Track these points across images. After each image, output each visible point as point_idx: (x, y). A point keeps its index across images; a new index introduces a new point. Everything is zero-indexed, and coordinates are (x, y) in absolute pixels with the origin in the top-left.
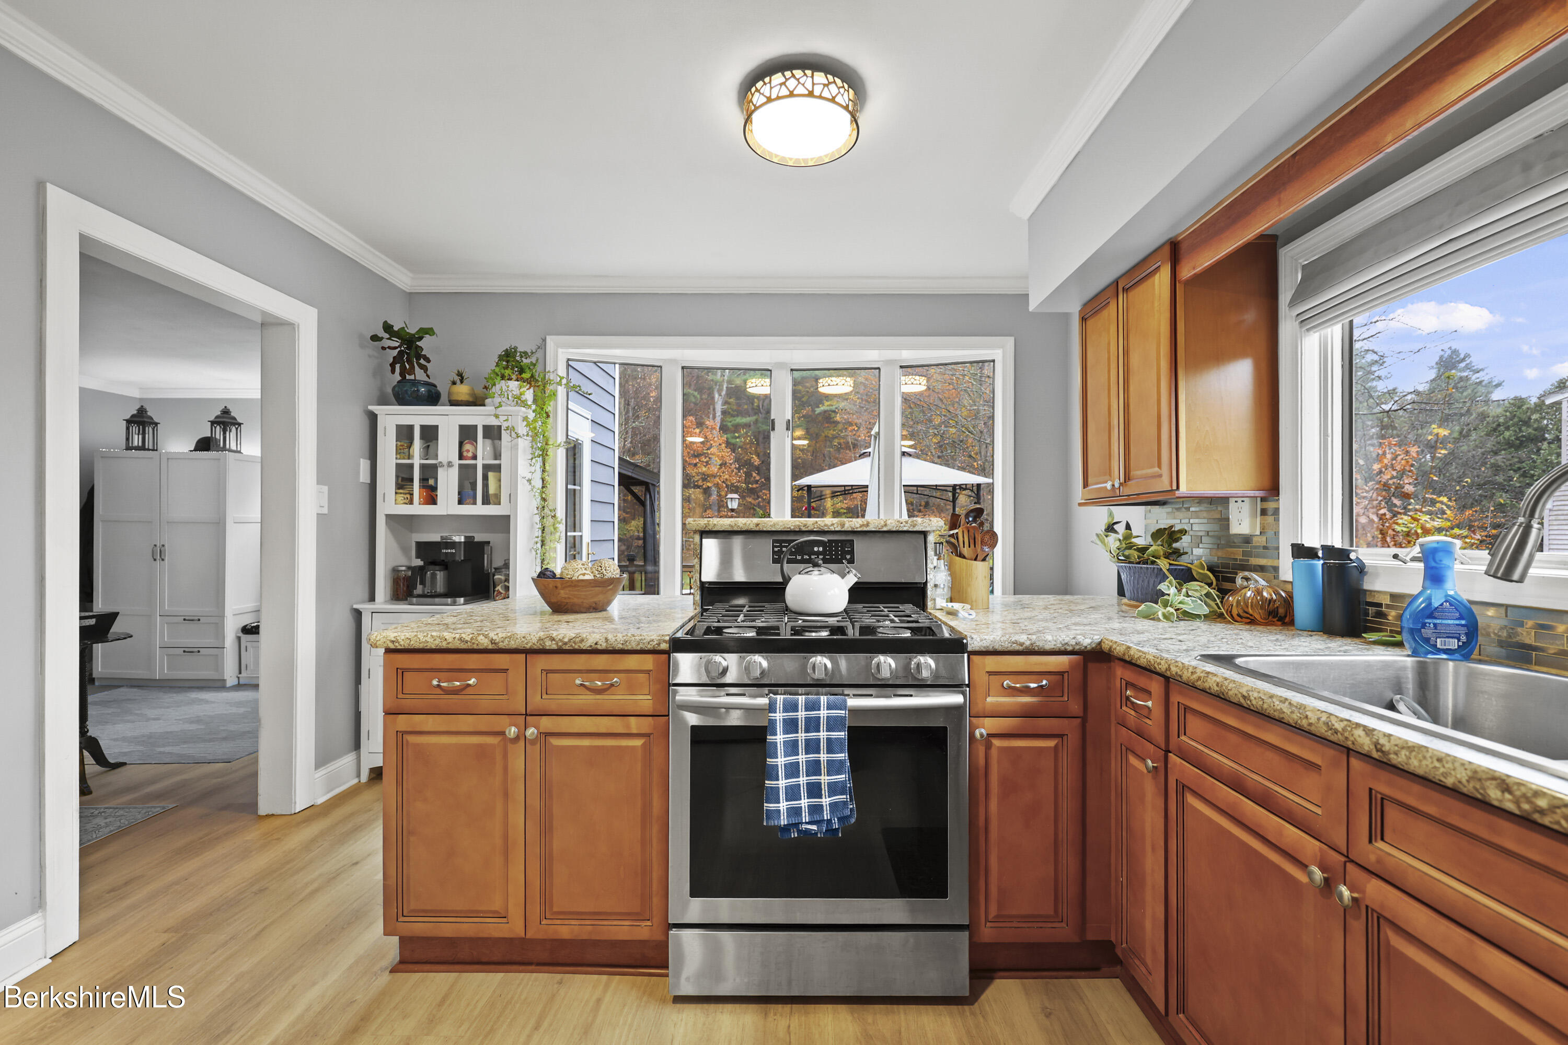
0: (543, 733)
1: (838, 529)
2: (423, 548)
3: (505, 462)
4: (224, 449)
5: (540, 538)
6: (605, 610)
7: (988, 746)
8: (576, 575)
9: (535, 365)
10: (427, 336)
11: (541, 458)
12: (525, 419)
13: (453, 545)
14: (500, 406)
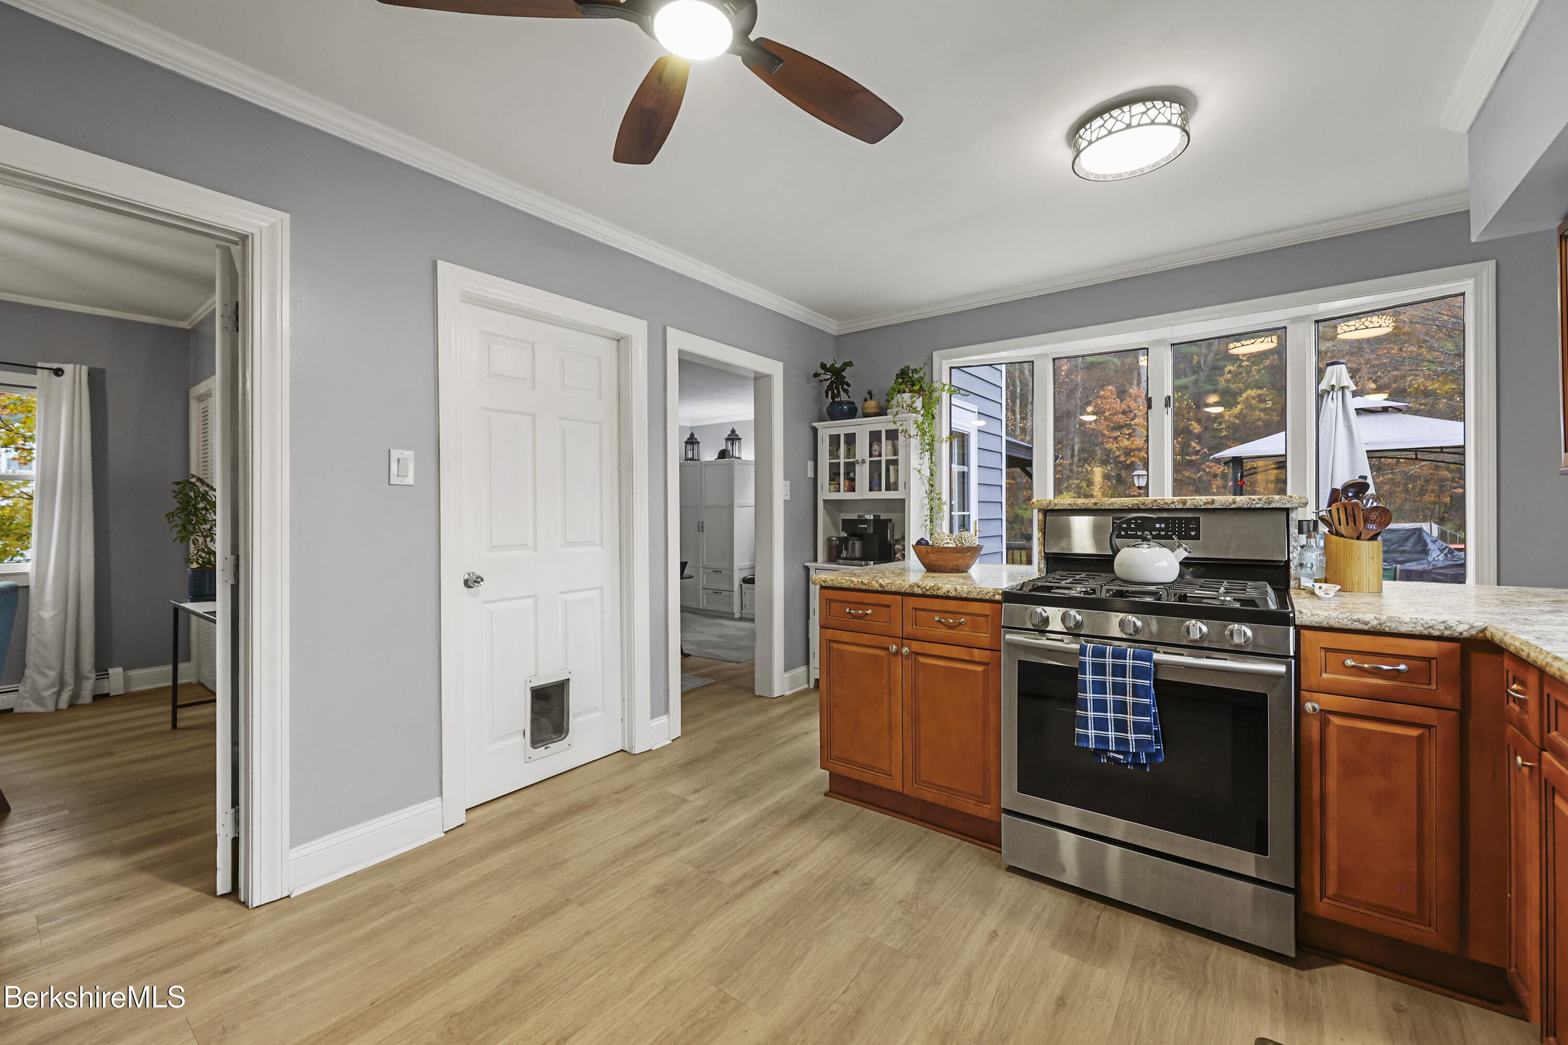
0: (914, 652)
1: (1180, 506)
2: (847, 524)
3: (901, 457)
4: (733, 457)
5: (929, 517)
6: (967, 572)
7: (1324, 723)
8: (942, 543)
9: (922, 378)
10: (848, 367)
11: (929, 452)
12: (916, 422)
13: (865, 521)
14: (897, 414)
